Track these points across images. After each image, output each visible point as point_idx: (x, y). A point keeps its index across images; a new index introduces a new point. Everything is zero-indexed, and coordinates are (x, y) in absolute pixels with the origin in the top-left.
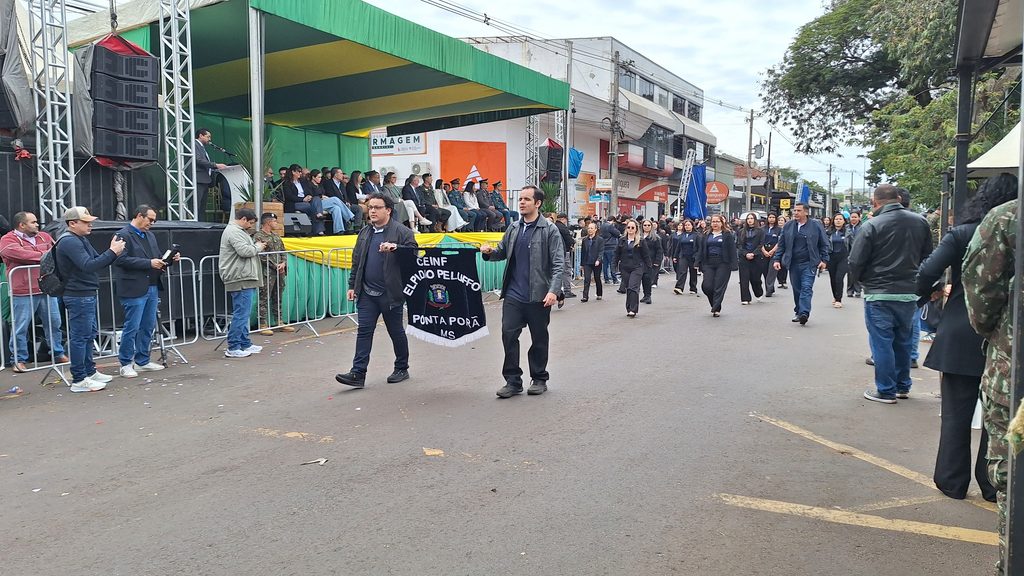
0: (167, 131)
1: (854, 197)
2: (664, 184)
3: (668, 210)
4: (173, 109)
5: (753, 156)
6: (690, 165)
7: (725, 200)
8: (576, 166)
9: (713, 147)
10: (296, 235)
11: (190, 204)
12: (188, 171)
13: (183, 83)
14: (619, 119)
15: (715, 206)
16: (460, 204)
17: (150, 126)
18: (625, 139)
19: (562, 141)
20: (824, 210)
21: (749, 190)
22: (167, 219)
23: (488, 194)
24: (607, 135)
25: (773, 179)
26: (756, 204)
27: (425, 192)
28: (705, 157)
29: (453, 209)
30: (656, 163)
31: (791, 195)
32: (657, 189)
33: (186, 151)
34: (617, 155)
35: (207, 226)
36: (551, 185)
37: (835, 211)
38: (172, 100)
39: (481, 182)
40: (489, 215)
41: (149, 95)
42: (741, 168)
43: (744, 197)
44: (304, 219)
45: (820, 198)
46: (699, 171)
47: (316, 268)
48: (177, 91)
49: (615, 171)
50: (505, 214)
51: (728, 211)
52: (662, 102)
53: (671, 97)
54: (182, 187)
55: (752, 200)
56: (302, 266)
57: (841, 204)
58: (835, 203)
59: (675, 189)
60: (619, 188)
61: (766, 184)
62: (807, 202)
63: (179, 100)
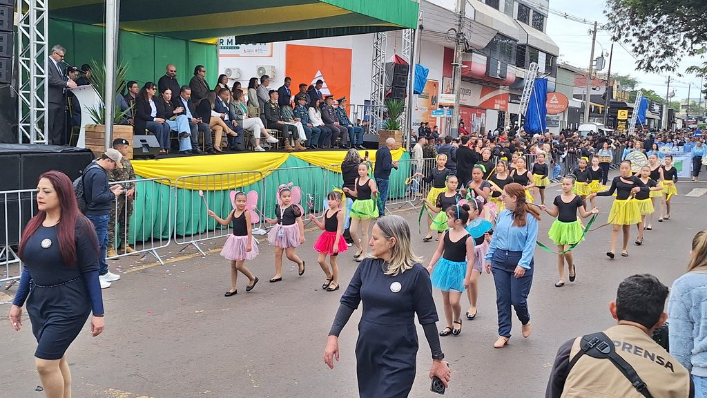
0: (20, 52)
1: (691, 107)
2: (505, 92)
3: (507, 121)
4: (28, 30)
5: (594, 67)
6: (532, 79)
7: (564, 112)
8: (421, 81)
9: (556, 57)
10: (144, 157)
11: (41, 124)
12: (40, 92)
13: (38, 5)
14: (464, 31)
15: (554, 117)
16: (306, 120)
17: (5, 49)
18: (470, 48)
19: (409, 57)
20: (660, 121)
21: (589, 98)
22: (17, 142)
23: (333, 110)
24: (452, 44)
25: (611, 89)
26: (595, 113)
27: (271, 108)
28: (547, 67)
29: (299, 125)
30: (498, 72)
31: (629, 105)
32: (498, 97)
33: (39, 72)
34: (461, 66)
35: (57, 149)
36: (395, 102)
37: (671, 121)
38: (27, 21)
39: (327, 97)
40: (334, 131)
41: (5, 18)
42: (581, 76)
43: (583, 106)
44: (152, 141)
45: (656, 108)
46: (541, 85)
47: (163, 190)
48: (32, 12)
49: (458, 82)
50: (350, 129)
51: (566, 120)
52: (508, 11)
53: (516, 5)
54: (33, 109)
55: (591, 109)
56: (151, 187)
57: (677, 114)
58: (671, 114)
59: (516, 98)
60: (461, 95)
61: (605, 94)
62: (644, 114)
63: (34, 21)
